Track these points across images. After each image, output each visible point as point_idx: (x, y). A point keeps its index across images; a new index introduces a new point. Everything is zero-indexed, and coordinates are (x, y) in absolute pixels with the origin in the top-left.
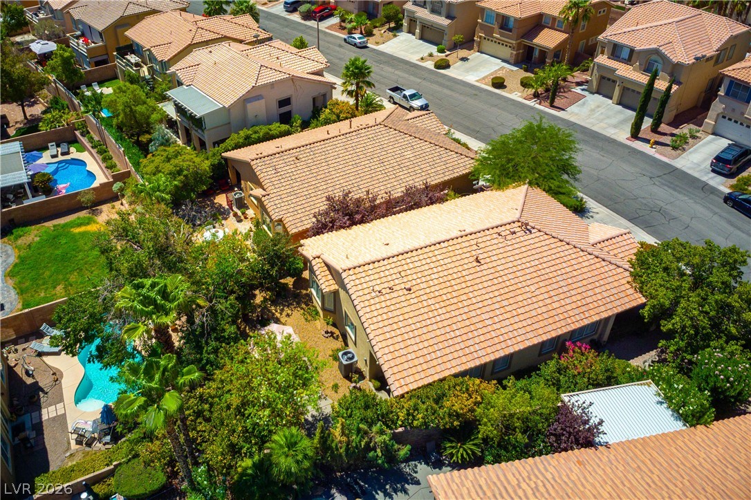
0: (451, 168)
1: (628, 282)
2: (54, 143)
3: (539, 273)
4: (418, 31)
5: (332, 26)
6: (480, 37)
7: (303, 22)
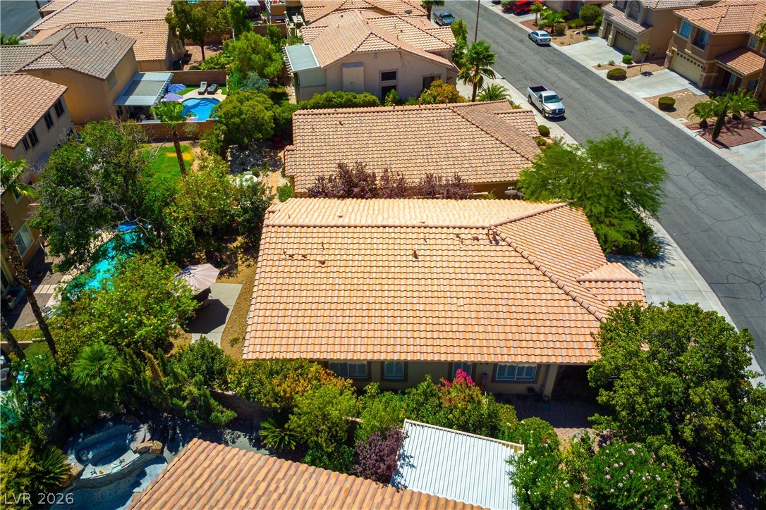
0: (506, 171)
1: (592, 334)
2: (206, 82)
3: (480, 288)
4: (611, 36)
5: (527, 21)
6: (673, 52)
7: (502, 14)
